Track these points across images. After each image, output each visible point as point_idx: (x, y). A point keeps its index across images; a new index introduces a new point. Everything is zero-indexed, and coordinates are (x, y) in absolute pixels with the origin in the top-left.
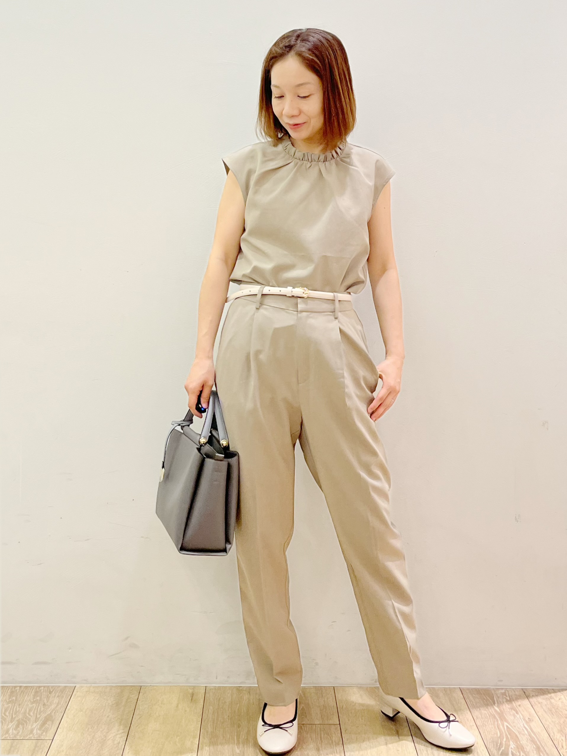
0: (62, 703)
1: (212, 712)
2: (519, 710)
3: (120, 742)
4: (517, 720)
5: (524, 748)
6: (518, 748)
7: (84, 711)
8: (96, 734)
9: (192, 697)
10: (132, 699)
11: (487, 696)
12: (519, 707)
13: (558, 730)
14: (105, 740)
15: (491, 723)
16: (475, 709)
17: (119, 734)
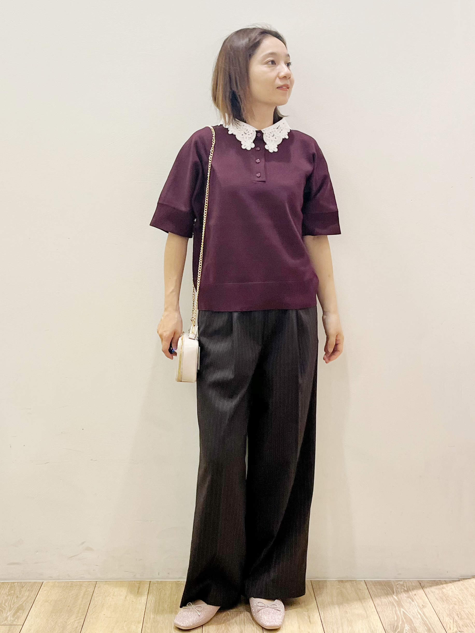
0: (31, 596)
1: (154, 602)
2: (414, 598)
3: (77, 626)
4: (412, 607)
5: (417, 630)
6: (411, 629)
7: (49, 602)
8: (59, 620)
9: (138, 589)
10: (89, 592)
11: (387, 587)
12: (415, 596)
13: (447, 614)
14: (66, 625)
15: (390, 609)
16: (377, 599)
17: (77, 620)
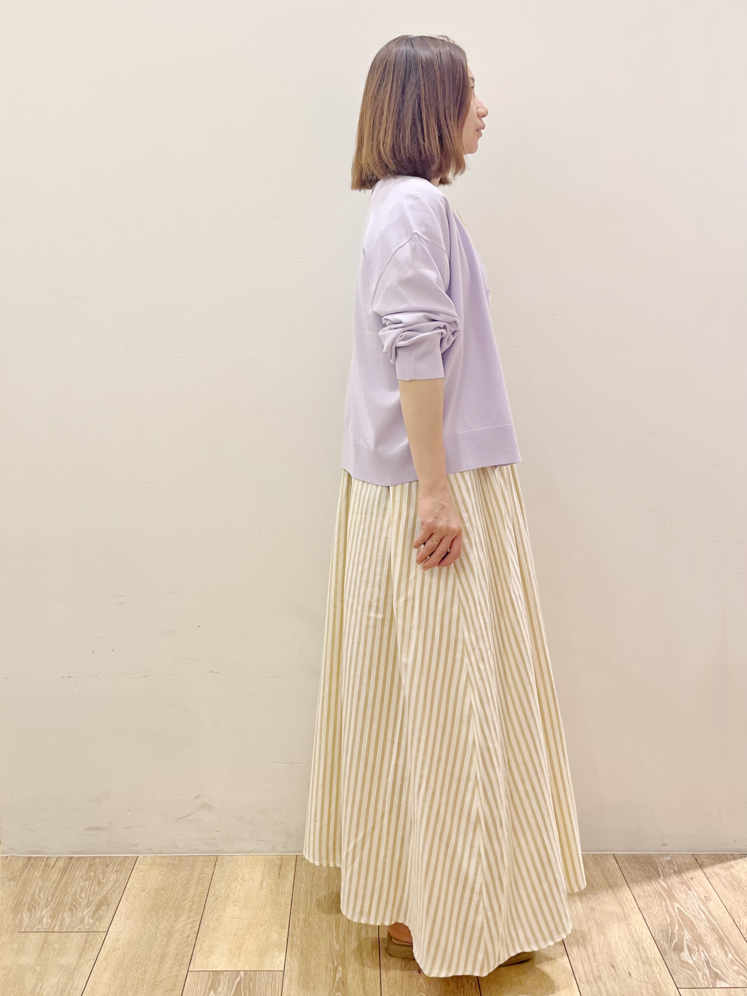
0: (120, 881)
1: (304, 892)
2: (692, 885)
3: (189, 934)
4: (690, 899)
5: (702, 940)
6: (694, 939)
7: (147, 891)
8: (161, 923)
9: (280, 870)
10: (207, 874)
11: (648, 866)
12: (691, 880)
13: (744, 912)
14: (172, 932)
15: (657, 904)
16: (635, 884)
17: (189, 923)
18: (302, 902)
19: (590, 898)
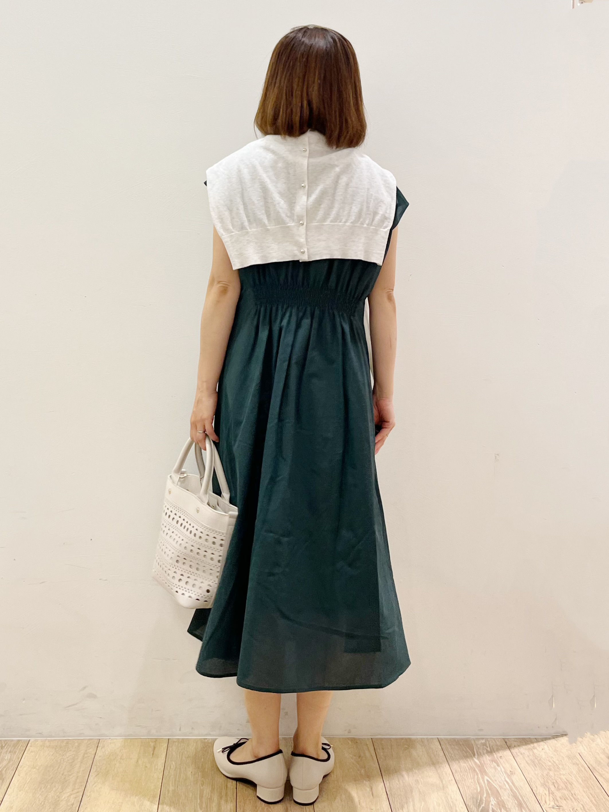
0: (14, 759)
1: (174, 768)
2: (500, 762)
3: (74, 802)
4: (498, 773)
6: (499, 804)
7: (37, 768)
8: (50, 793)
9: (154, 750)
10: (90, 754)
11: (466, 746)
12: (500, 758)
13: (541, 783)
14: (59, 801)
15: (471, 777)
16: (454, 762)
17: (75, 793)
18: (171, 777)
19: (416, 772)
